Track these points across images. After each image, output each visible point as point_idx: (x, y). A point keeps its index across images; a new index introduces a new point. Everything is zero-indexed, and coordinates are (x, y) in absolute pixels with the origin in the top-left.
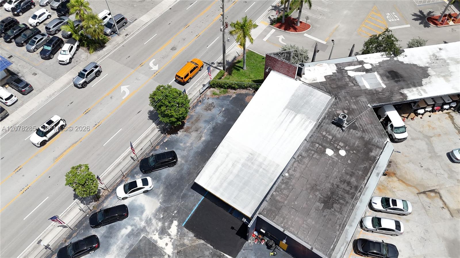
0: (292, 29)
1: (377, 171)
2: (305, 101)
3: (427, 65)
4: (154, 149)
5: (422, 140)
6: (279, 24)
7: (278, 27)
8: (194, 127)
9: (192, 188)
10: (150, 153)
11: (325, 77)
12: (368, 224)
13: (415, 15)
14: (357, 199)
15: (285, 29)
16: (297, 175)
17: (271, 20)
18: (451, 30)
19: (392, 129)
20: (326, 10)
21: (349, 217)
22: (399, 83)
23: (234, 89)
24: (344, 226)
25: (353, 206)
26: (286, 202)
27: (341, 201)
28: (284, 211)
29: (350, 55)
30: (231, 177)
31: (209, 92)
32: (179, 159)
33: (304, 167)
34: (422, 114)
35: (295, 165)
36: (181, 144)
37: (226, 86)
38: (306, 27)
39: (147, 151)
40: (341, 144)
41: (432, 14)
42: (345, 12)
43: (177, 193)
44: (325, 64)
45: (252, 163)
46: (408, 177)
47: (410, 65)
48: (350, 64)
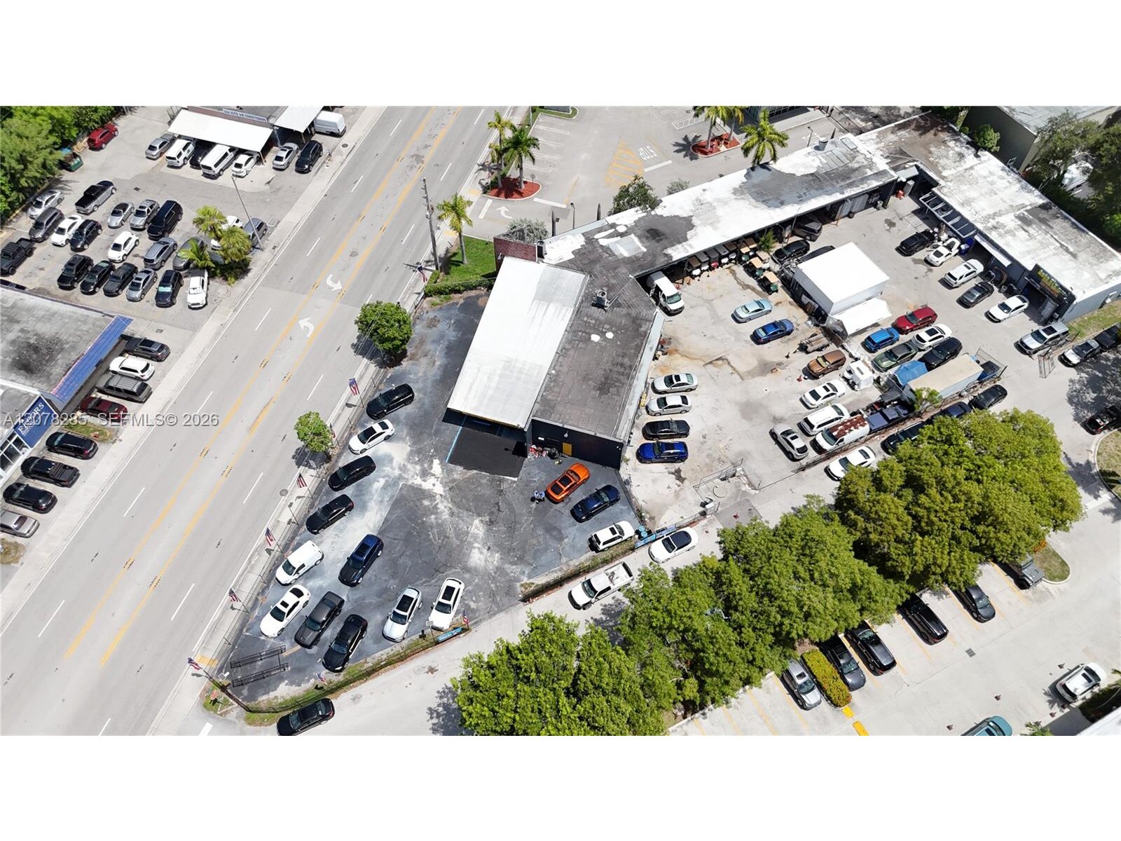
0: (516, 195)
1: (650, 346)
2: (555, 286)
3: (691, 214)
4: (377, 389)
5: (702, 306)
6: (496, 191)
7: (495, 196)
8: (420, 352)
9: (443, 421)
10: (373, 395)
11: (573, 252)
12: (655, 407)
13: (677, 144)
14: (633, 378)
15: (506, 197)
16: (565, 369)
17: (483, 186)
18: (723, 158)
19: (665, 301)
20: (556, 157)
21: (627, 397)
22: (661, 242)
23: (459, 292)
24: (624, 406)
25: (631, 385)
26: (559, 399)
27: (617, 384)
28: (559, 408)
29: (598, 219)
30: (490, 392)
31: (426, 304)
32: (415, 394)
33: (570, 359)
34: (699, 276)
35: (560, 360)
36: (411, 376)
37: (447, 291)
38: (534, 188)
39: (370, 394)
40: (607, 326)
41: (700, 139)
42: (584, 156)
43: (428, 431)
44: (569, 237)
45: (511, 371)
46: (691, 351)
47: (672, 217)
48: (600, 230)
